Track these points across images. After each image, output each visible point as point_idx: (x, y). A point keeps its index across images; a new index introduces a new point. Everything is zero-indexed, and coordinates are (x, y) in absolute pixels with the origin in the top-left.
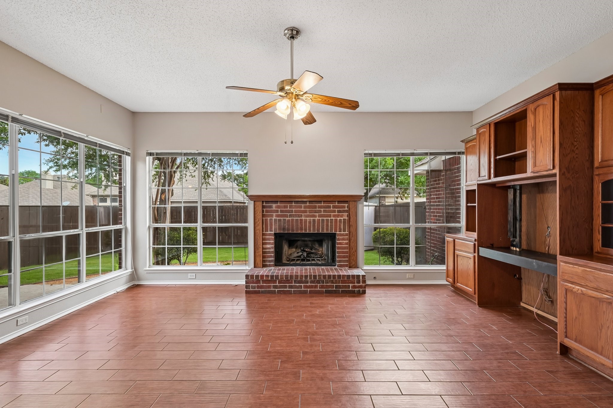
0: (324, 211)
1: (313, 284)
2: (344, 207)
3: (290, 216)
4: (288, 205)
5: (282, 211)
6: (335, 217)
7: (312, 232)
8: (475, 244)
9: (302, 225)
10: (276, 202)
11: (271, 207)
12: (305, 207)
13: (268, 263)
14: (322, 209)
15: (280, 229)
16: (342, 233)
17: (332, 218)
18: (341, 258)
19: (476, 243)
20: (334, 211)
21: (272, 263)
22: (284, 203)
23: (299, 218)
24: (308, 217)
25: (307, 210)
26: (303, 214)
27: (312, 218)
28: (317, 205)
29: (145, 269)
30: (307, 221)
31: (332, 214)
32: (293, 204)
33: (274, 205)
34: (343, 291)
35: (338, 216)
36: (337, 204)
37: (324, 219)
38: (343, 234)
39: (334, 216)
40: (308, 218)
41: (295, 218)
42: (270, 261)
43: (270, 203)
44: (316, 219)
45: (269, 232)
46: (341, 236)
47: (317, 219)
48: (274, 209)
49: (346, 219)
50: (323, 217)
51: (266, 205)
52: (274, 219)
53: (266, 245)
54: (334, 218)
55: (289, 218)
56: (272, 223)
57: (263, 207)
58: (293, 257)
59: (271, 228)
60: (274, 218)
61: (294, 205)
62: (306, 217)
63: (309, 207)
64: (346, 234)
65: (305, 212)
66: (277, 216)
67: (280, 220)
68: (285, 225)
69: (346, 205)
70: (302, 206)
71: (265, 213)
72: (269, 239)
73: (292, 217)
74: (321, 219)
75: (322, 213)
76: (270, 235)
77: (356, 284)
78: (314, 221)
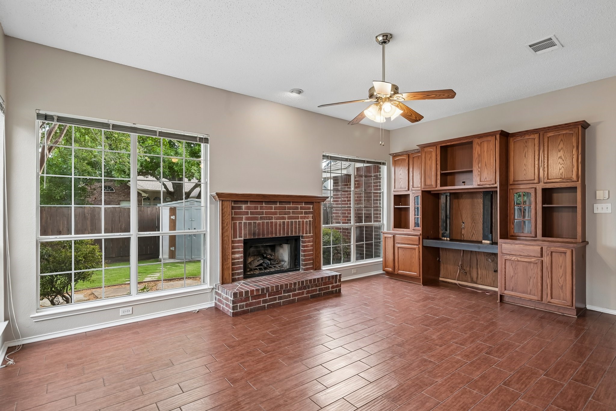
0: (293, 213)
1: (300, 291)
2: (309, 208)
3: (261, 218)
4: (259, 206)
5: (252, 213)
6: (302, 219)
7: (282, 236)
8: (419, 238)
9: (272, 229)
10: (246, 202)
11: (240, 208)
12: (275, 208)
13: (237, 277)
14: (291, 211)
15: (250, 234)
16: (308, 235)
17: (299, 220)
18: (307, 261)
19: (421, 237)
20: (301, 213)
21: (241, 276)
22: (254, 203)
23: (270, 221)
24: (278, 220)
25: (277, 212)
26: (273, 216)
27: (282, 221)
28: (286, 206)
29: (31, 316)
30: (277, 224)
31: (300, 215)
32: (264, 205)
33: (244, 206)
34: (325, 294)
35: (305, 218)
36: (304, 206)
37: (293, 221)
38: (309, 236)
39: (302, 218)
40: (278, 221)
41: (265, 221)
42: (239, 274)
43: (239, 203)
44: (286, 221)
45: (238, 239)
46: (307, 239)
47: (287, 221)
48: (244, 210)
49: (311, 221)
50: (292, 219)
51: (235, 206)
52: (244, 223)
53: (235, 255)
54: (301, 220)
55: (260, 220)
56: (242, 227)
57: (233, 208)
58: (255, 266)
59: (240, 233)
60: (244, 221)
61: (265, 206)
62: (276, 220)
63: (279, 208)
64: (311, 235)
65: (275, 213)
66: (247, 219)
67: (250, 224)
68: (255, 229)
69: (311, 206)
70: (272, 207)
71: (234, 215)
72: (238, 247)
73: (262, 220)
74: (291, 221)
75: (291, 215)
76: (239, 242)
77: (334, 284)
78: (284, 223)
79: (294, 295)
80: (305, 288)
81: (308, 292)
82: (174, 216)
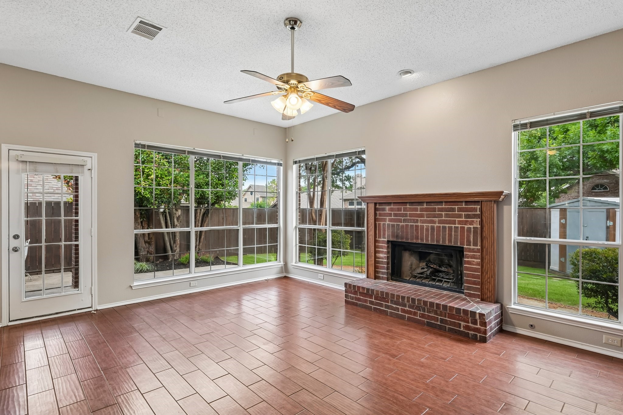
0: (447, 216)
1: (412, 310)
2: (475, 210)
3: (405, 221)
4: (402, 207)
5: (395, 215)
6: (460, 224)
7: (430, 243)
9: (418, 233)
10: (389, 204)
11: (384, 210)
12: (422, 210)
13: (381, 276)
14: (443, 213)
15: (393, 236)
16: (472, 247)
17: (457, 225)
18: (470, 284)
20: (460, 216)
21: (385, 276)
22: (398, 204)
23: (415, 224)
24: (425, 223)
25: (424, 214)
26: (419, 219)
27: (430, 225)
28: (437, 207)
29: (291, 264)
30: (424, 228)
31: (457, 219)
32: (408, 206)
33: (387, 208)
34: (450, 329)
35: (466, 223)
36: (464, 206)
37: (445, 227)
38: (474, 249)
39: (460, 222)
40: (425, 225)
41: (410, 224)
42: (383, 273)
43: (383, 205)
44: (435, 225)
45: (382, 239)
46: (470, 252)
47: (437, 226)
48: (387, 212)
49: (477, 228)
50: (444, 224)
51: (380, 208)
52: (387, 224)
53: (379, 254)
54: (459, 226)
55: (403, 223)
56: (386, 229)
57: (376, 209)
58: (416, 272)
59: (384, 234)
60: (387, 222)
61: (408, 208)
62: (423, 223)
63: (426, 210)
64: (478, 249)
65: (421, 216)
66: (391, 220)
67: (393, 226)
68: (399, 231)
69: (479, 207)
70: (418, 208)
71: (379, 216)
72: (382, 248)
73: (406, 223)
74: (442, 226)
75: (443, 218)
76: (383, 242)
77: (470, 325)
78: (433, 228)
79: (403, 311)
80: (418, 308)
81: (423, 316)
82: (564, 220)
